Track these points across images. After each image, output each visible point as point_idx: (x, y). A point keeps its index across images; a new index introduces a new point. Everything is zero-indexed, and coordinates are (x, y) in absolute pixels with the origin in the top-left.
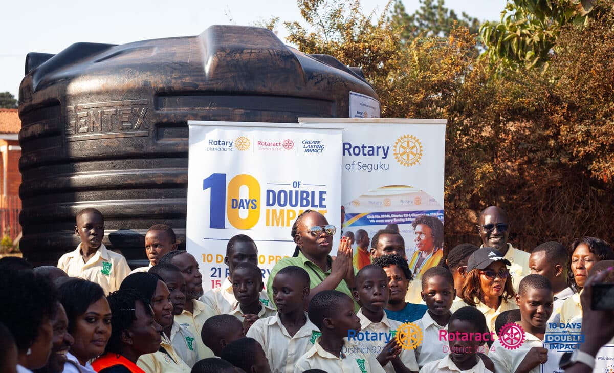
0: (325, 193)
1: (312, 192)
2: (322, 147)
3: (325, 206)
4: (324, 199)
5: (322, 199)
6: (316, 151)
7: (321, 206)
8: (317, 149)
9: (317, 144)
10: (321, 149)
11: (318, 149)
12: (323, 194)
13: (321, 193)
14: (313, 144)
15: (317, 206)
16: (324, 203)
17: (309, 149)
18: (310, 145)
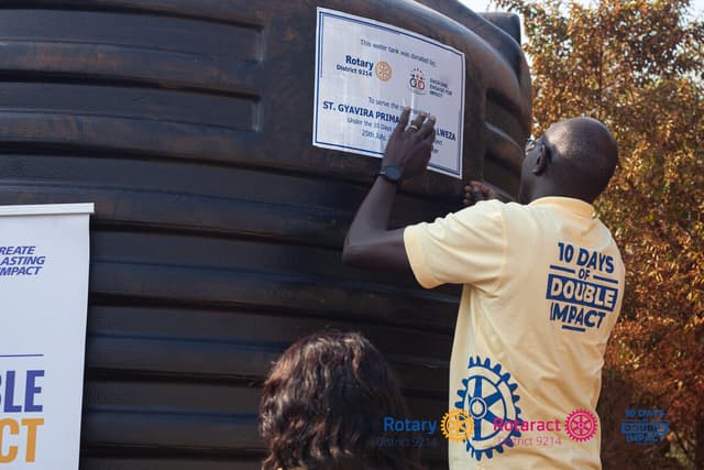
0: (41, 373)
1: (8, 373)
2: (40, 261)
3: (39, 409)
4: (39, 390)
5: (32, 390)
6: (24, 271)
7: (30, 407)
8: (26, 267)
9: (25, 255)
10: (36, 265)
11: (30, 265)
12: (36, 378)
13: (32, 375)
14: (17, 255)
15: (18, 409)
16: (37, 400)
17: (7, 267)
18: (10, 257)
